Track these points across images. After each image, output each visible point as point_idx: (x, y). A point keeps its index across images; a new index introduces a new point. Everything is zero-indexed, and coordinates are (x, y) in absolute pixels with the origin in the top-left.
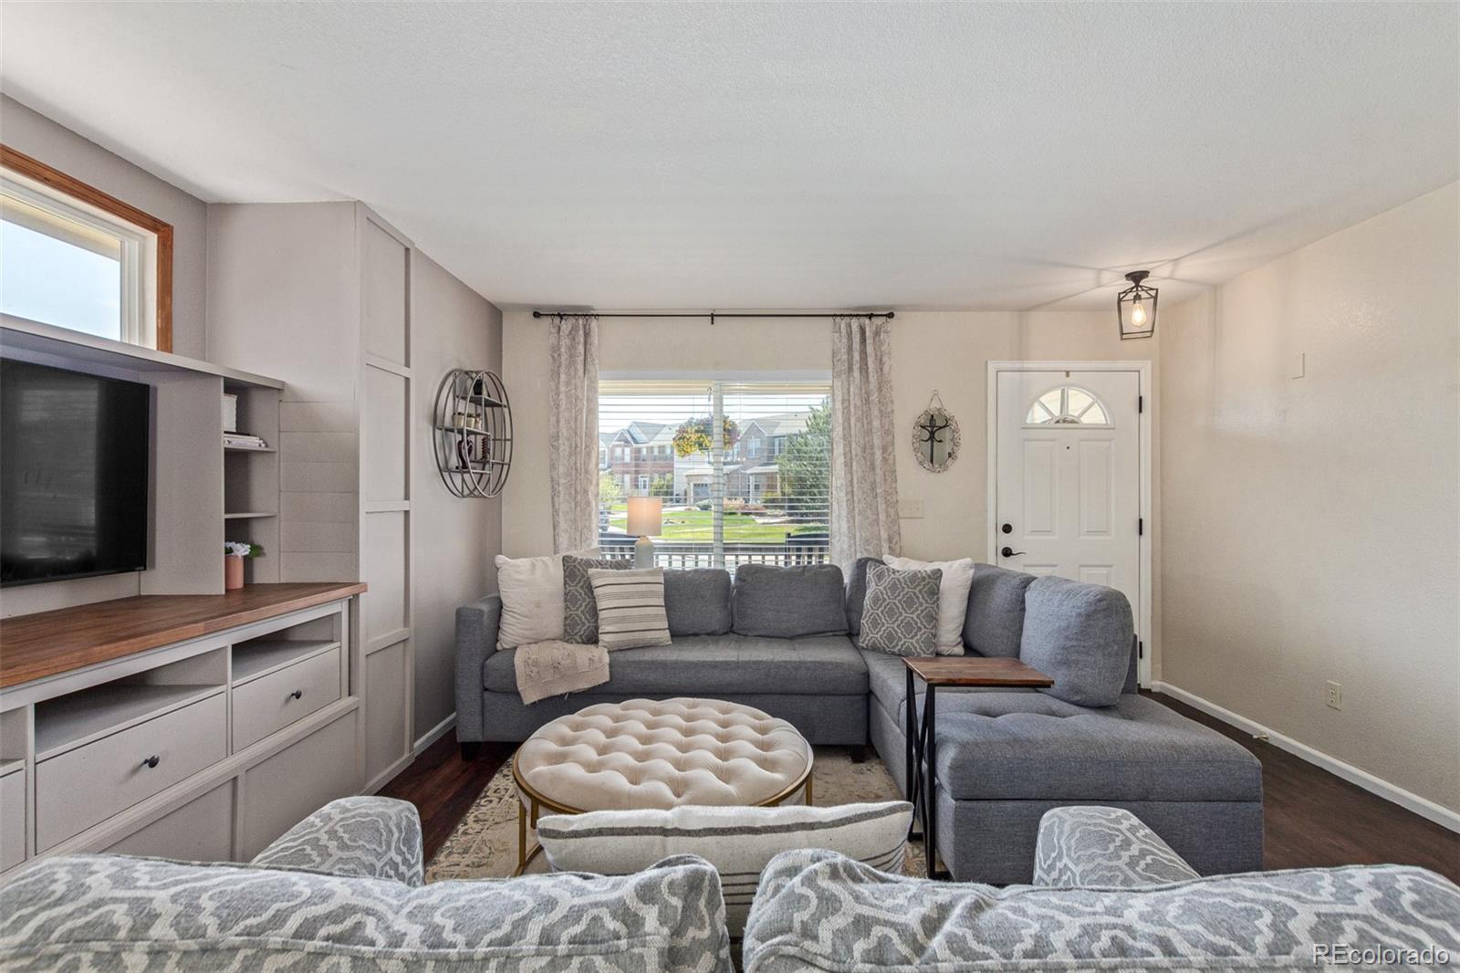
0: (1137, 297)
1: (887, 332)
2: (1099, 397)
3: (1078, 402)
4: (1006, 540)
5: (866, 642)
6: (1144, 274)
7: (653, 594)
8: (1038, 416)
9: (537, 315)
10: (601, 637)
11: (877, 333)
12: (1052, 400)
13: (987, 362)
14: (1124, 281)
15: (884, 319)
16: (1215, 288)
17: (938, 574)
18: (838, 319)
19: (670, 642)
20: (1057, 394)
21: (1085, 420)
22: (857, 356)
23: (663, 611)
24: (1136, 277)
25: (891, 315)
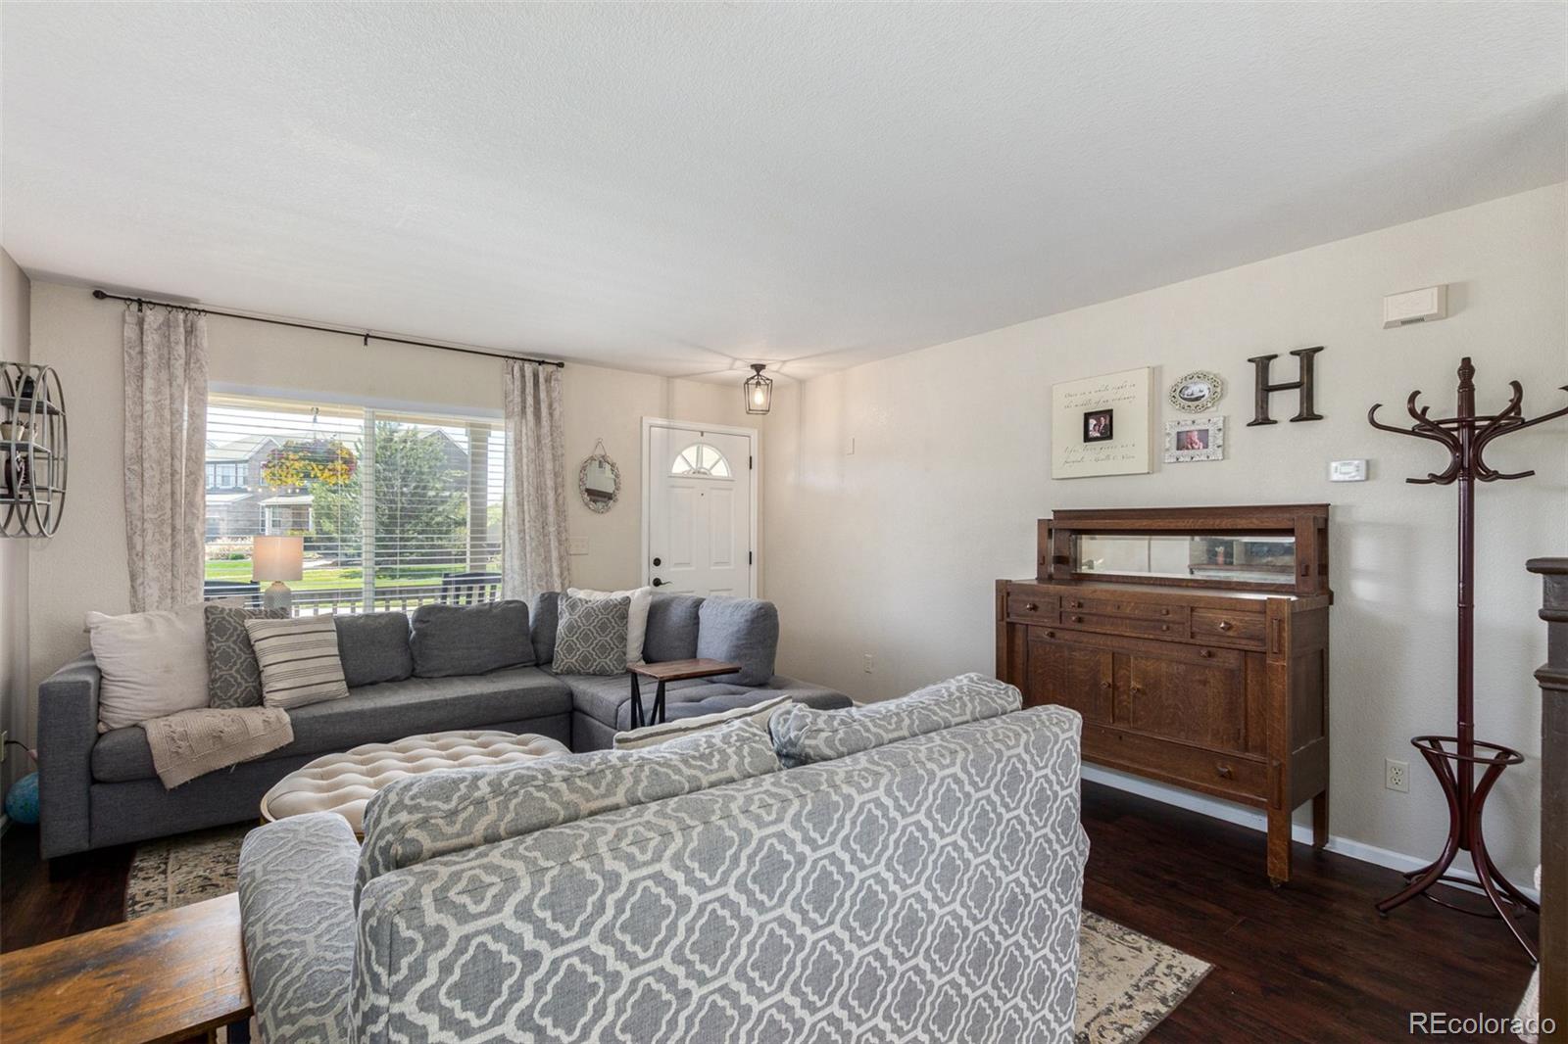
0: (758, 384)
1: (556, 380)
2: (726, 454)
3: (710, 456)
4: (657, 572)
5: (561, 667)
6: (763, 367)
7: (327, 643)
8: (679, 467)
9: (99, 295)
10: (268, 696)
11: (548, 380)
12: (690, 453)
13: (642, 418)
14: (749, 369)
15: (554, 367)
16: (801, 383)
17: (627, 601)
18: (511, 361)
19: (347, 694)
20: (695, 448)
21: (715, 472)
22: (530, 400)
23: (337, 661)
24: (759, 368)
25: (561, 365)
